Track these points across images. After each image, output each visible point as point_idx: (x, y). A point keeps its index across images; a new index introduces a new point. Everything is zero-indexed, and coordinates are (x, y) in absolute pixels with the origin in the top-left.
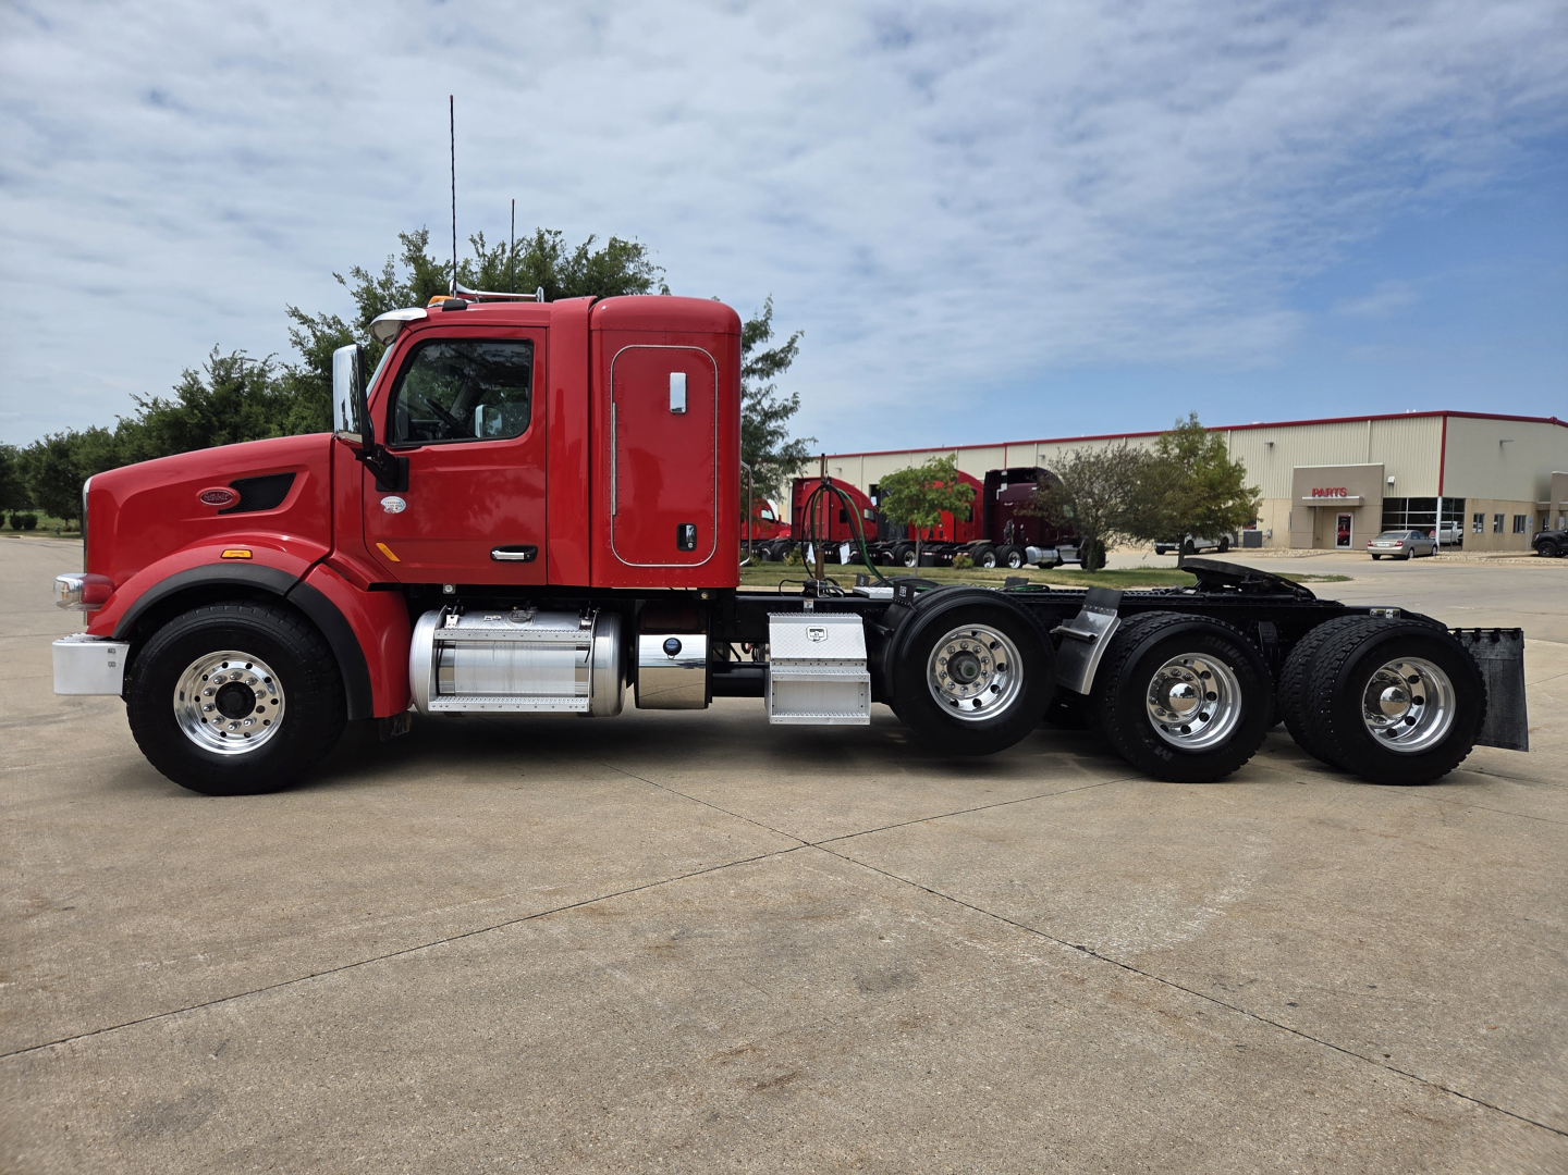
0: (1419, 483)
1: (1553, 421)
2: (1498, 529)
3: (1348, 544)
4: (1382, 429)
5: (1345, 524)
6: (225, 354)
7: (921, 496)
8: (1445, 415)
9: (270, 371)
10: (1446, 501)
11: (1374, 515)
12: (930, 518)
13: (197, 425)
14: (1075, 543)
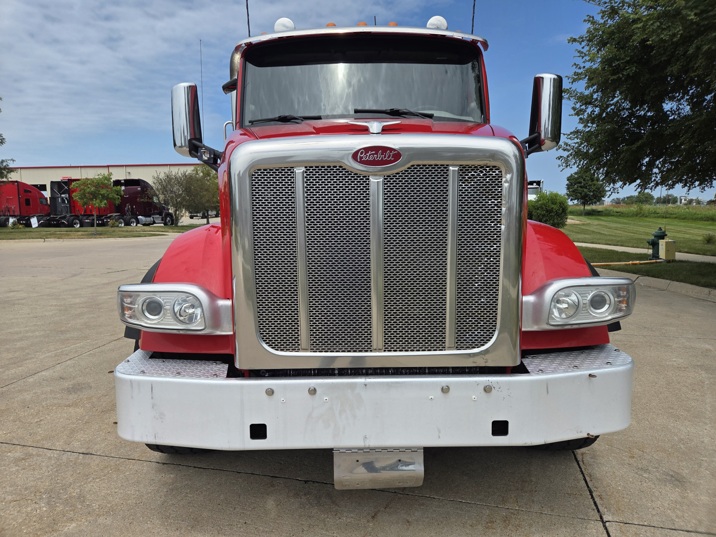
7: (97, 192)
14: (160, 214)
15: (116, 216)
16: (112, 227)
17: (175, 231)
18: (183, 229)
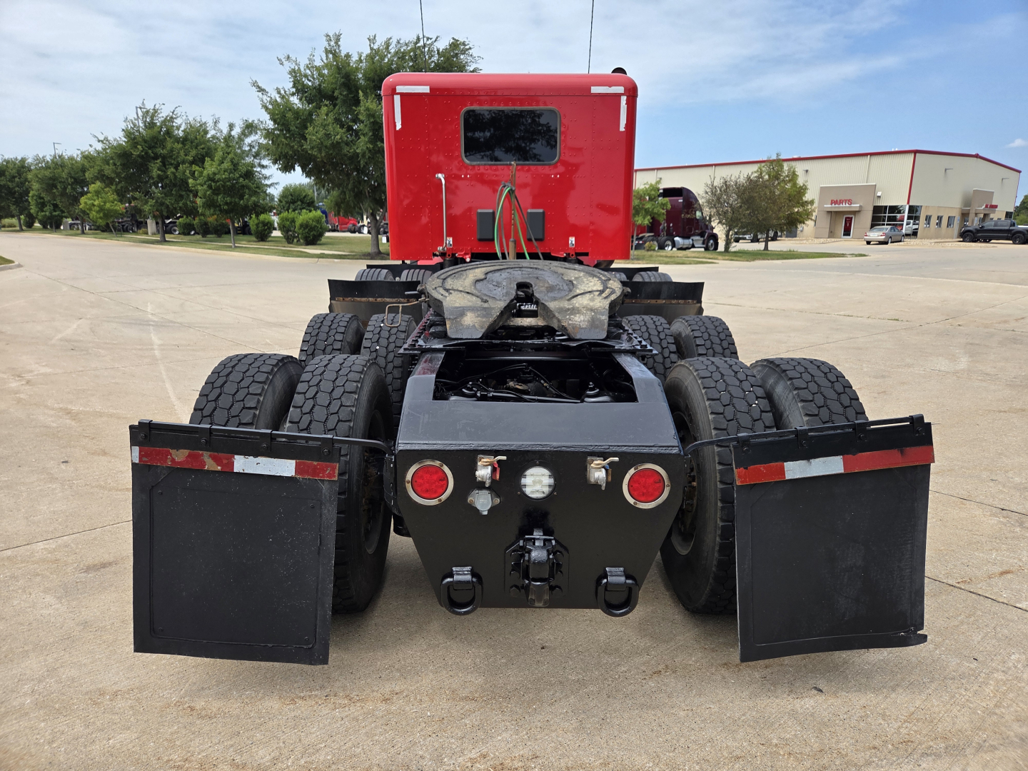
0: (896, 197)
1: (977, 156)
2: (939, 224)
3: (849, 235)
4: (876, 161)
5: (848, 223)
6: (149, 106)
7: (641, 206)
8: (915, 152)
9: (175, 118)
10: (911, 208)
11: (867, 217)
12: (646, 219)
13: (139, 156)
14: (702, 235)
15: (649, 236)
16: (648, 250)
17: (727, 258)
18: (736, 256)
